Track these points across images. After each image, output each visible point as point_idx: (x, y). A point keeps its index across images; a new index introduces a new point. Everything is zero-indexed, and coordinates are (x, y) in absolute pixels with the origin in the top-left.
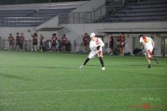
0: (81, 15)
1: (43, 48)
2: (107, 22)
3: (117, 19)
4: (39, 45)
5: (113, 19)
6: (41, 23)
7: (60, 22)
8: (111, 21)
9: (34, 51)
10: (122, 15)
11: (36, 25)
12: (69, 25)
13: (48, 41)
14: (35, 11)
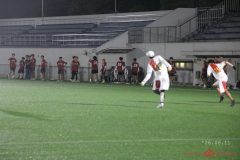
0: (161, 31)
1: (106, 78)
2: (198, 40)
3: (212, 36)
4: (100, 73)
5: (207, 37)
6: (103, 43)
7: (131, 41)
8: (205, 40)
9: (93, 82)
10: (221, 30)
11: (97, 45)
12: (143, 45)
13: (113, 68)
14: (96, 26)
